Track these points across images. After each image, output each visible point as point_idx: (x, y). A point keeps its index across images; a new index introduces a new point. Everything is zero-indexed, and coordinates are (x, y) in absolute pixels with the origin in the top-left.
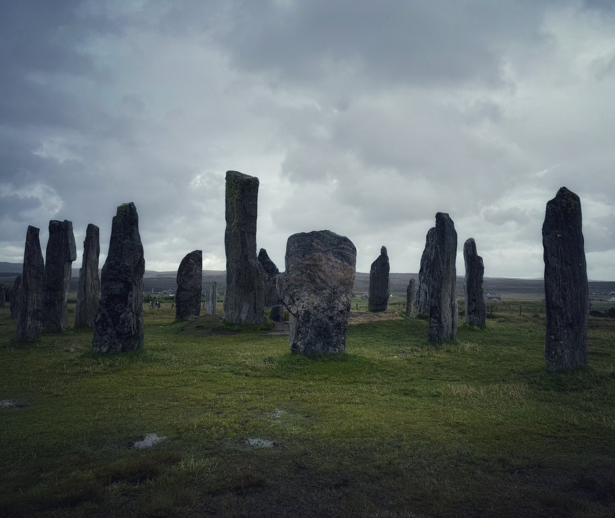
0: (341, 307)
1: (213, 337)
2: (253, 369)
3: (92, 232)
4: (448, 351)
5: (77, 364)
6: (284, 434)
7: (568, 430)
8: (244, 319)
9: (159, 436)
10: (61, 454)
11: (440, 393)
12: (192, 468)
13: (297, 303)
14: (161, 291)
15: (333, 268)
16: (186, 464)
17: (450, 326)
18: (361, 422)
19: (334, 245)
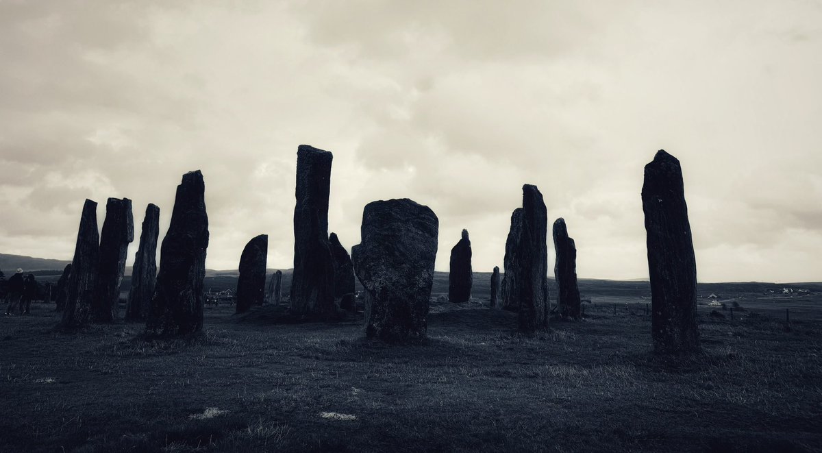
0: (422, 284)
1: (277, 326)
2: (323, 352)
3: (153, 212)
4: (542, 339)
5: (129, 347)
6: (364, 408)
7: (689, 405)
8: (312, 307)
9: (220, 409)
10: (109, 423)
11: (537, 374)
12: (260, 434)
13: (373, 278)
14: (219, 291)
15: (413, 239)
16: (253, 431)
17: (543, 311)
18: (450, 398)
19: (414, 214)
